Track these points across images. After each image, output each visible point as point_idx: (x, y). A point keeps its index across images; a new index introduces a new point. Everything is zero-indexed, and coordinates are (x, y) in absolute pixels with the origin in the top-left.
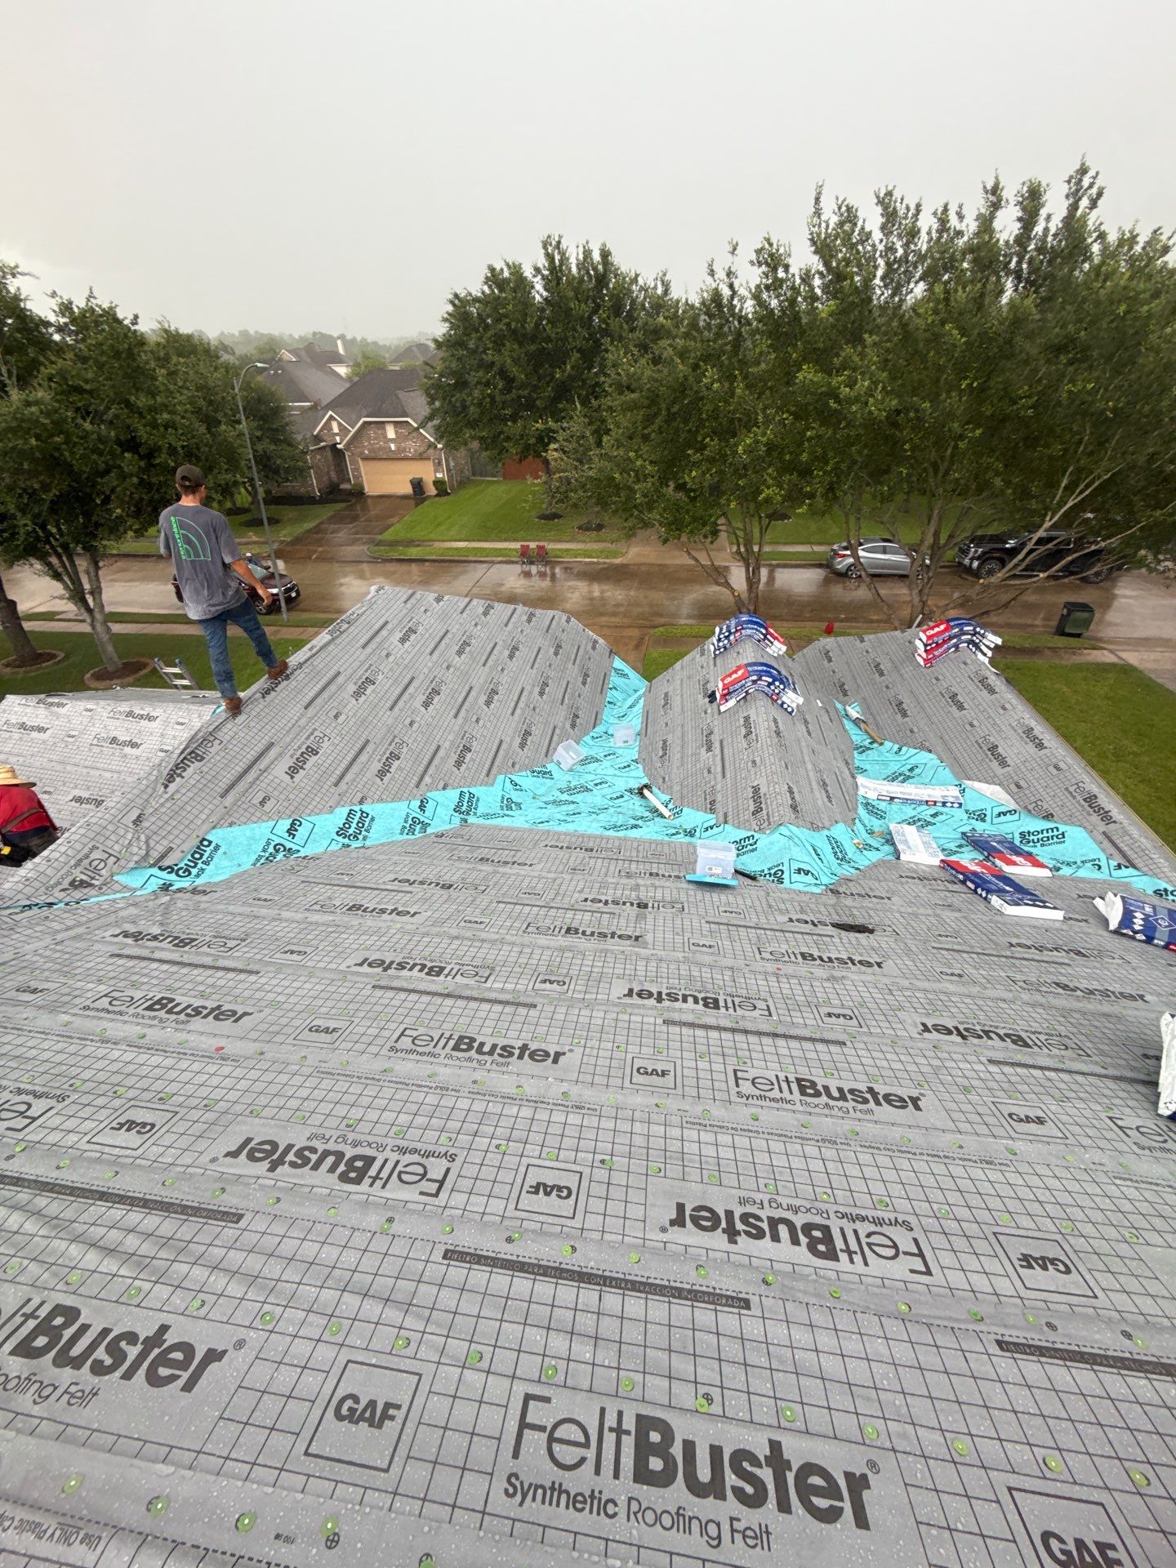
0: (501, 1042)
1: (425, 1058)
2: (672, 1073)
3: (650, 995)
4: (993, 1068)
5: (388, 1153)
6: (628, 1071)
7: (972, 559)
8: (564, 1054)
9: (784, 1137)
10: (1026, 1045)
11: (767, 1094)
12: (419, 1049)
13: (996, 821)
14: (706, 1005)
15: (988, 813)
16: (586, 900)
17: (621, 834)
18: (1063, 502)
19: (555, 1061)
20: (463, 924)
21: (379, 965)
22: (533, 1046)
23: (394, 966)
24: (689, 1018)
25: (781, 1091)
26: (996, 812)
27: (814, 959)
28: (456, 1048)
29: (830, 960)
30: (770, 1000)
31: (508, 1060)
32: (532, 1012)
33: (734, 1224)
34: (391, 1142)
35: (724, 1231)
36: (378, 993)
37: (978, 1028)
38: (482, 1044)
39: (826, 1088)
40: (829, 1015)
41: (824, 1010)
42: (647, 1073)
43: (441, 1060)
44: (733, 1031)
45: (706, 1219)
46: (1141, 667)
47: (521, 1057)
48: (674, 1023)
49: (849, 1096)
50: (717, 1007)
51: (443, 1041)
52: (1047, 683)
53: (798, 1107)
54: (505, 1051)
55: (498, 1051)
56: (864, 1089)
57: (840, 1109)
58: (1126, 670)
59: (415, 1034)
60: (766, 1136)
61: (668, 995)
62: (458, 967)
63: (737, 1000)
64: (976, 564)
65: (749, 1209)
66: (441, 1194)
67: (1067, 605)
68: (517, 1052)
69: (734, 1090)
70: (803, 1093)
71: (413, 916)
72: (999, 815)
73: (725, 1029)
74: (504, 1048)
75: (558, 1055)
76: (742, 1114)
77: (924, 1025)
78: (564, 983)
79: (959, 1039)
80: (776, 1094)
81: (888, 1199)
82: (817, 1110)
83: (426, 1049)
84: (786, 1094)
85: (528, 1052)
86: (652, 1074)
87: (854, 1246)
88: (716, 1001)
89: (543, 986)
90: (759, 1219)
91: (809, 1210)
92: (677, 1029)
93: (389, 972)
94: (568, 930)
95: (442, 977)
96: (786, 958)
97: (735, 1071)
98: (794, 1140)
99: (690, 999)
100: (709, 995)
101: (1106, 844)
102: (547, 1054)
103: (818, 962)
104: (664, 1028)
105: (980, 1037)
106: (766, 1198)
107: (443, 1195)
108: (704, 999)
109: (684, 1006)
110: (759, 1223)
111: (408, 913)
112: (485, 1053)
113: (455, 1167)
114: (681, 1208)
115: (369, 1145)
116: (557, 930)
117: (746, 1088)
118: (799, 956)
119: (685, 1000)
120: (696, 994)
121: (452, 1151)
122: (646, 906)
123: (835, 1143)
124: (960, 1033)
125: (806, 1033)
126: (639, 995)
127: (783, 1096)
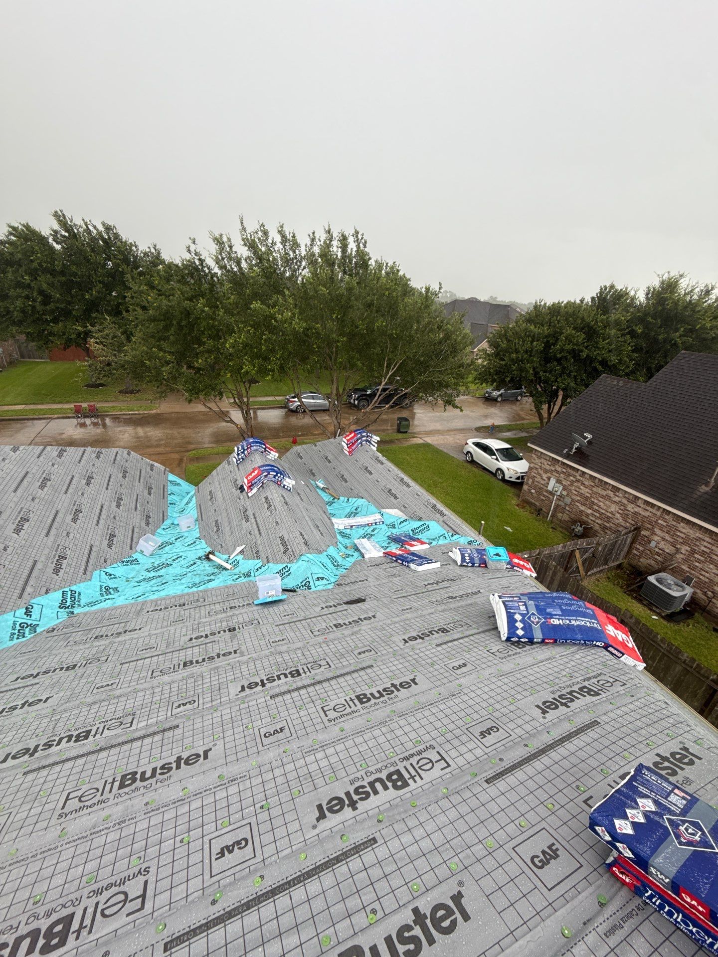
0: (159, 764)
1: (96, 808)
2: (287, 728)
3: (257, 684)
4: (439, 649)
5: (85, 902)
6: (258, 740)
7: (354, 400)
8: (210, 749)
9: (360, 733)
10: (448, 631)
11: (344, 713)
12: (86, 804)
13: (400, 526)
14: (293, 676)
15: (396, 523)
16: (191, 639)
17: (202, 588)
18: (388, 372)
19: (206, 757)
20: (96, 691)
21: (25, 754)
22: (185, 756)
23: (41, 747)
24: (285, 688)
25: (350, 707)
26: (399, 522)
27: (342, 626)
28: (122, 786)
29: (350, 623)
30: (327, 658)
31: (168, 775)
32: (177, 731)
33: (352, 798)
34: (85, 892)
35: (348, 806)
36: (31, 777)
37: (426, 631)
38: (144, 773)
39: (372, 694)
40: (360, 653)
41: (356, 652)
42: (271, 735)
43: (111, 802)
44: (313, 684)
45: (336, 805)
46: (433, 443)
47: (178, 767)
48: (277, 695)
49: (384, 693)
50: (299, 675)
51: (108, 787)
52: (400, 456)
53: (362, 712)
54: (165, 769)
55: (159, 771)
56: (390, 686)
57: (382, 702)
58: (427, 446)
59: (79, 794)
60: (351, 737)
61: (267, 679)
62: (103, 725)
63: (309, 666)
64: (356, 402)
65: (357, 784)
66: (146, 906)
67: (399, 419)
68: (174, 765)
69: (325, 719)
70: (362, 703)
71: (46, 701)
72: (400, 523)
73: (309, 686)
74: (162, 768)
75: (206, 753)
76: (335, 731)
77: (404, 640)
78: (195, 701)
79: (421, 640)
80: (348, 710)
81: (419, 739)
82: (372, 709)
83: (95, 800)
84: (354, 708)
85: (182, 762)
86: (274, 734)
87: (413, 773)
88: (297, 671)
89: (179, 710)
90: (363, 787)
91: (386, 767)
92: (280, 698)
93: (37, 755)
94: (185, 665)
95: (91, 738)
96: (328, 631)
97: (322, 708)
98: (366, 731)
99: (282, 677)
100: (292, 669)
101: (446, 526)
102: (198, 756)
103: (344, 626)
104: (273, 701)
105: (429, 636)
106: (363, 773)
107: (148, 905)
108: (290, 673)
109: (280, 682)
110: (365, 790)
111: (41, 700)
112: (148, 779)
113: (151, 878)
114: (320, 807)
115: (64, 906)
116: (176, 667)
117: (332, 715)
118: (334, 627)
119: (279, 678)
120: (285, 672)
121: (144, 866)
122: (234, 629)
123: (386, 722)
124: (421, 638)
125: (353, 669)
126: (250, 687)
127: (352, 709)
